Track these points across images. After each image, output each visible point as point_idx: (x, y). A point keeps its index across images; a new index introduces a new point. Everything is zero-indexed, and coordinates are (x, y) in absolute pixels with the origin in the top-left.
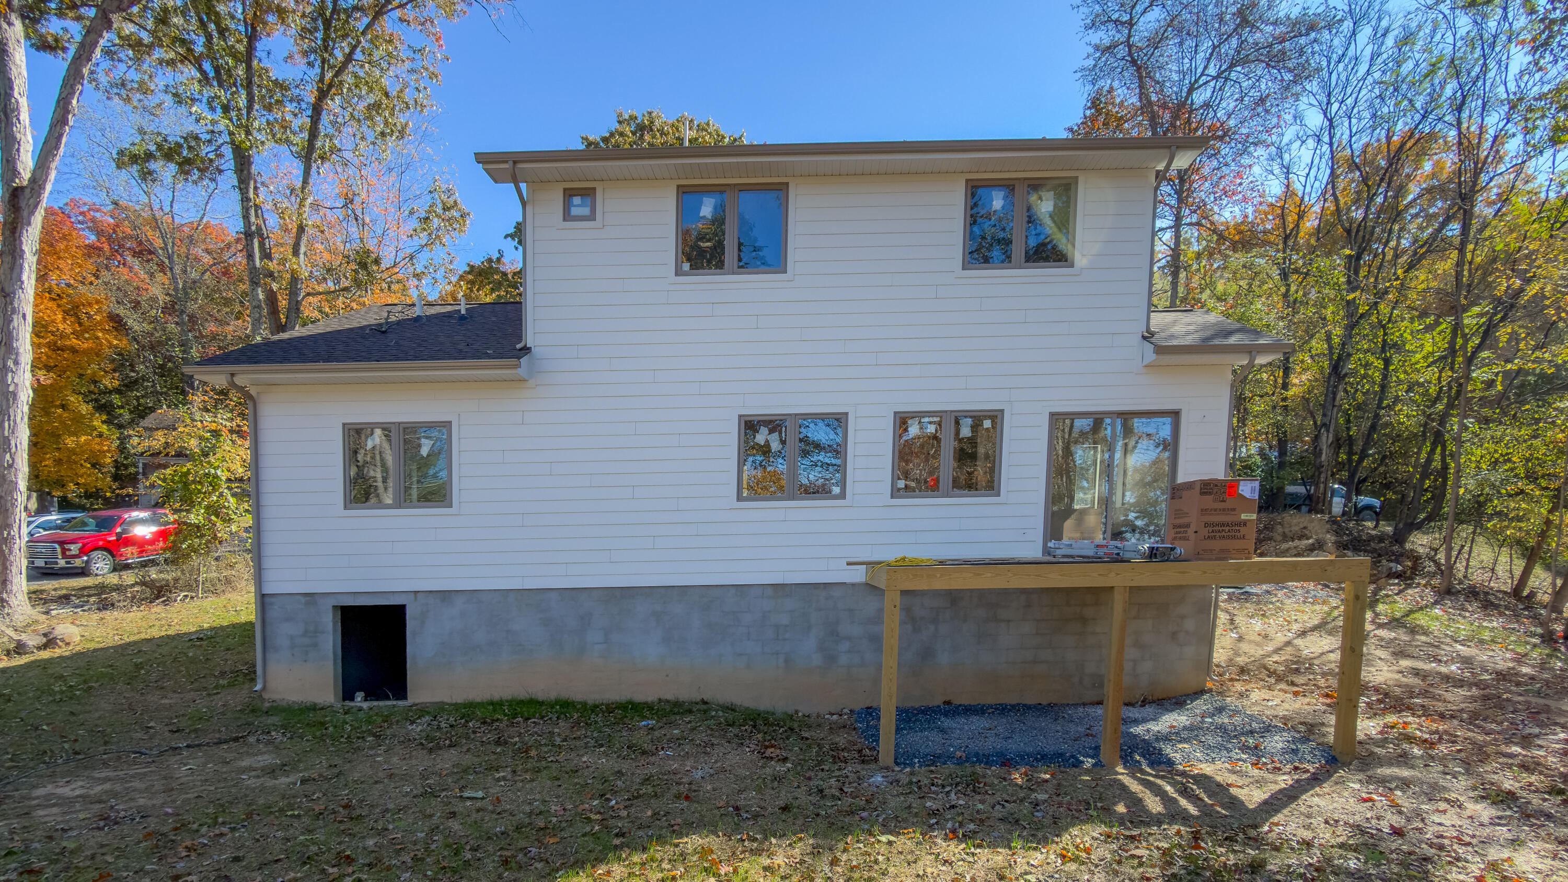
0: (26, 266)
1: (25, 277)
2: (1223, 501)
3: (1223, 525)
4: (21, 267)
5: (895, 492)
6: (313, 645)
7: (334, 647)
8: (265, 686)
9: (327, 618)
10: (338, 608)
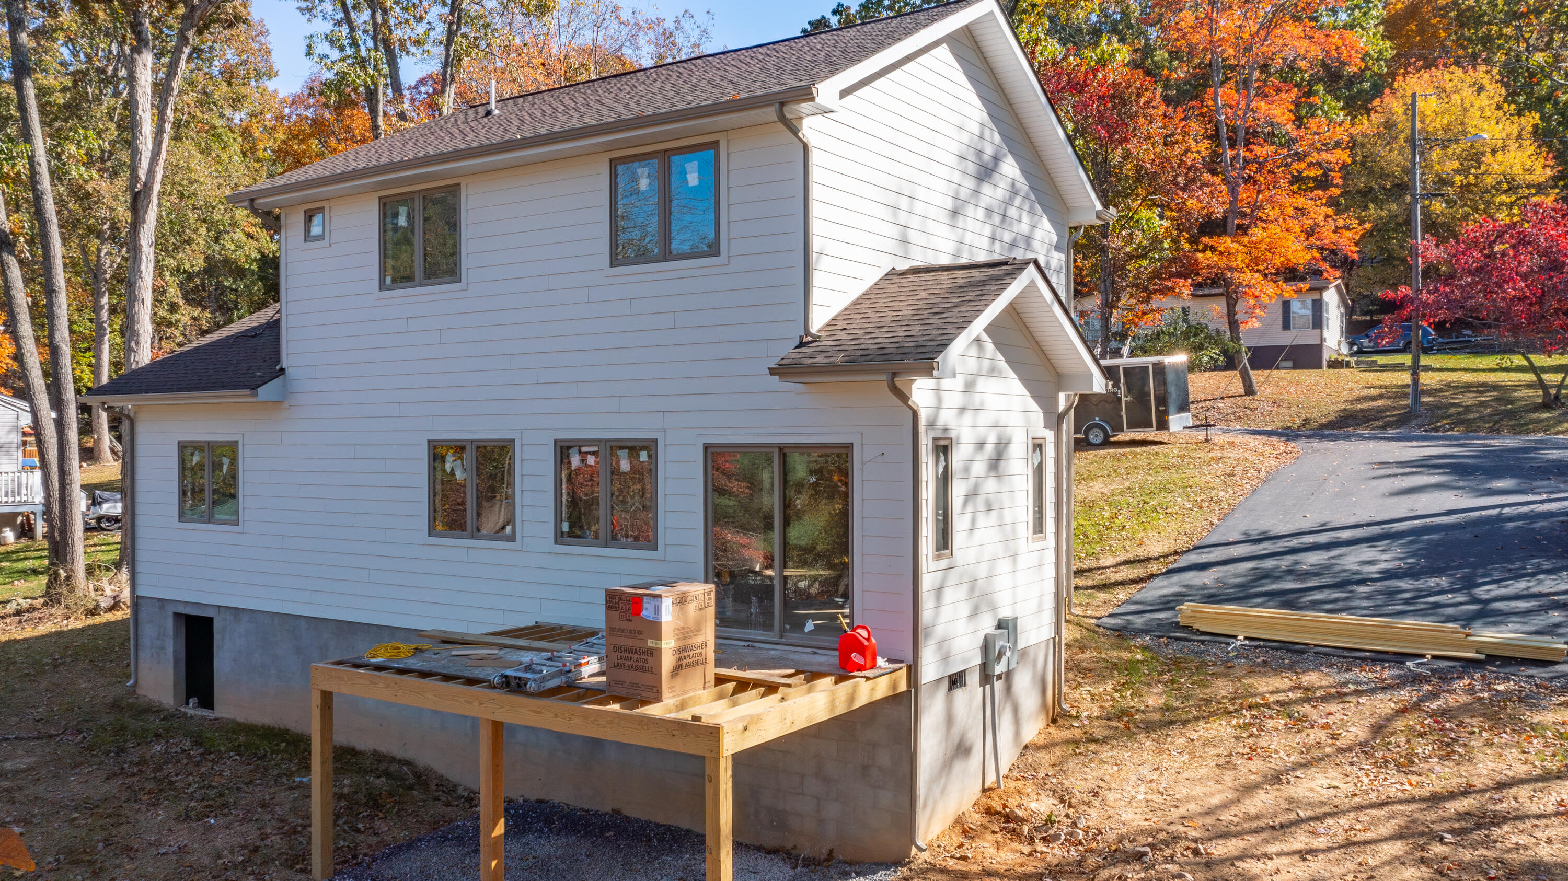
0: (144, 257)
1: (143, 268)
2: (629, 620)
3: (631, 651)
4: (141, 260)
5: (560, 536)
6: (163, 648)
7: (175, 651)
8: (136, 682)
9: (170, 624)
10: (177, 615)
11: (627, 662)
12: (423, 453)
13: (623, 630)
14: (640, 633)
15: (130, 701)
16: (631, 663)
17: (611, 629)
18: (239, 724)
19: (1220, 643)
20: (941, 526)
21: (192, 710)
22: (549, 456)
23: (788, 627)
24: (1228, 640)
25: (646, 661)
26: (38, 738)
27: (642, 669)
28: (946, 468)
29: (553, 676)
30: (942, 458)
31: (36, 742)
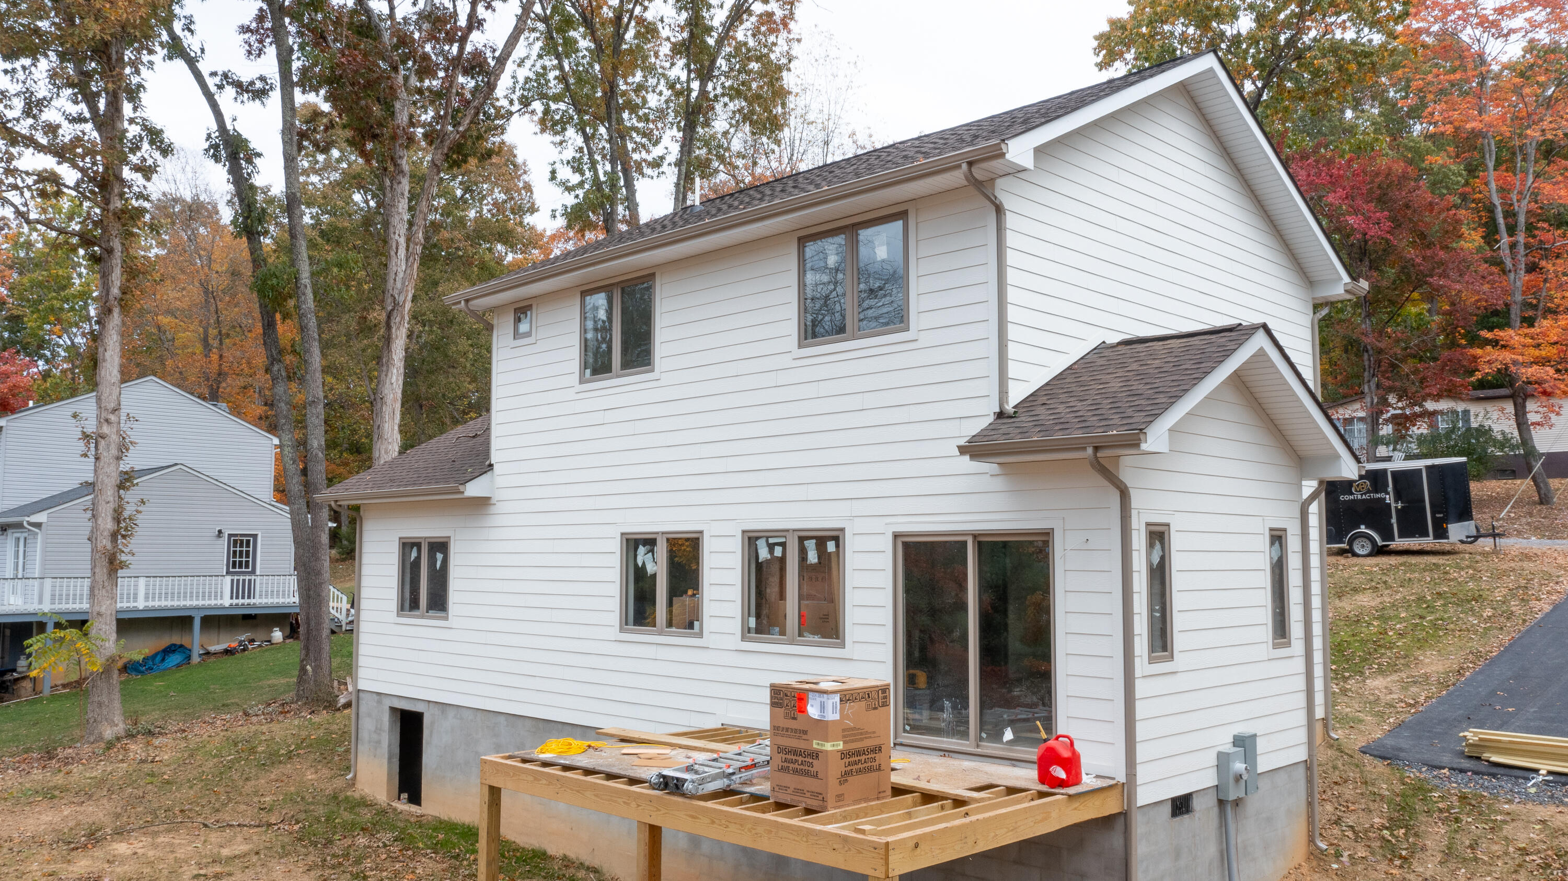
2: (794, 718)
3: (796, 753)
5: (746, 633)
6: (379, 742)
7: (390, 745)
8: (355, 776)
9: (386, 717)
10: (393, 709)
11: (791, 765)
12: (615, 546)
13: (787, 730)
14: (805, 732)
15: (349, 794)
16: (796, 766)
17: (776, 729)
18: (441, 822)
19: (1517, 777)
20: (1158, 626)
21: (403, 806)
22: (736, 546)
23: (984, 735)
24: (1526, 774)
25: (811, 765)
26: (258, 826)
27: (807, 774)
28: (1163, 558)
29: (714, 778)
30: (1158, 546)
31: (256, 830)
